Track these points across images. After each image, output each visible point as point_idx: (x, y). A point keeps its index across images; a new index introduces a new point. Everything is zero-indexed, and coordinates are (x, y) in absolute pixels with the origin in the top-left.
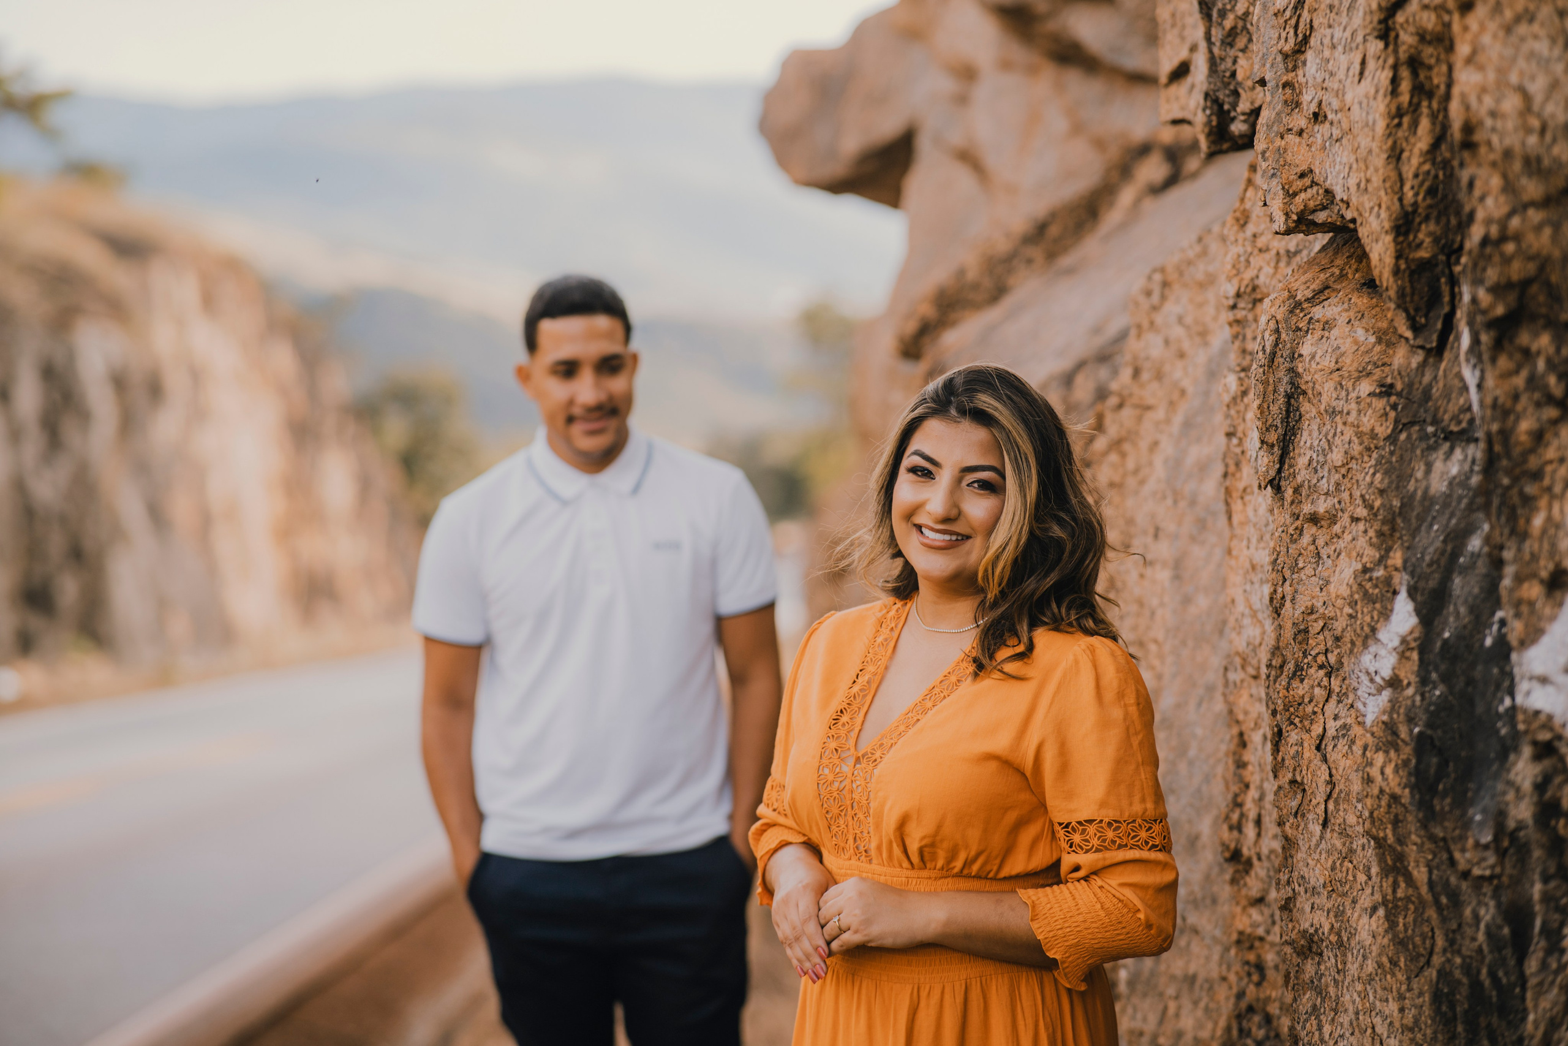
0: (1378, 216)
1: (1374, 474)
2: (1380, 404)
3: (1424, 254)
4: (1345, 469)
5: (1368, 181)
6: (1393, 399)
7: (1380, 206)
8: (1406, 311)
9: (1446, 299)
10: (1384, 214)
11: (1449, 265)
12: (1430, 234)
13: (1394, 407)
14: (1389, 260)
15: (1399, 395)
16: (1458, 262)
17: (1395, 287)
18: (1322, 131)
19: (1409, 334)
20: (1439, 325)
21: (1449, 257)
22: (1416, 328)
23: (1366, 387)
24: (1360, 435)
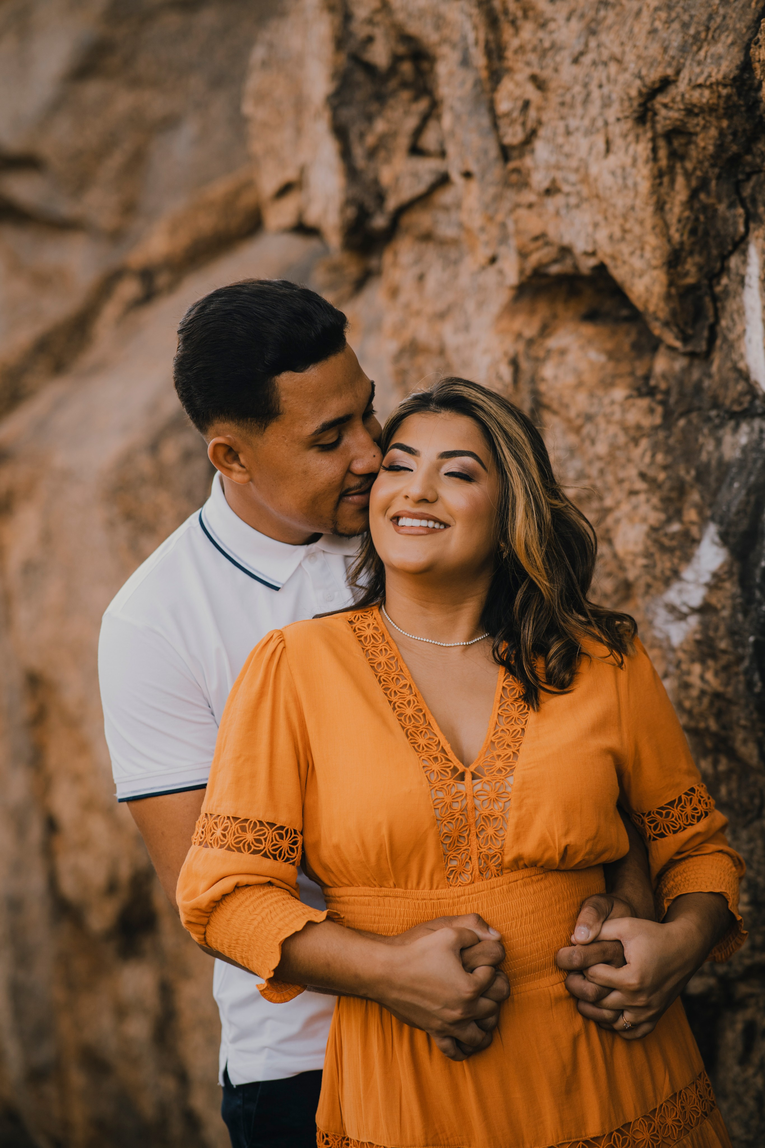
0: (642, 256)
1: (653, 456)
2: (644, 403)
3: (690, 280)
4: (611, 458)
5: (624, 231)
6: (659, 397)
7: (642, 249)
8: (677, 326)
9: (711, 312)
10: (648, 254)
11: (711, 287)
12: (695, 264)
13: (664, 403)
14: (659, 289)
15: (667, 392)
16: (719, 283)
17: (667, 309)
18: (559, 200)
19: (678, 344)
20: (706, 333)
21: (710, 280)
22: (685, 339)
23: (619, 393)
24: (625, 429)
